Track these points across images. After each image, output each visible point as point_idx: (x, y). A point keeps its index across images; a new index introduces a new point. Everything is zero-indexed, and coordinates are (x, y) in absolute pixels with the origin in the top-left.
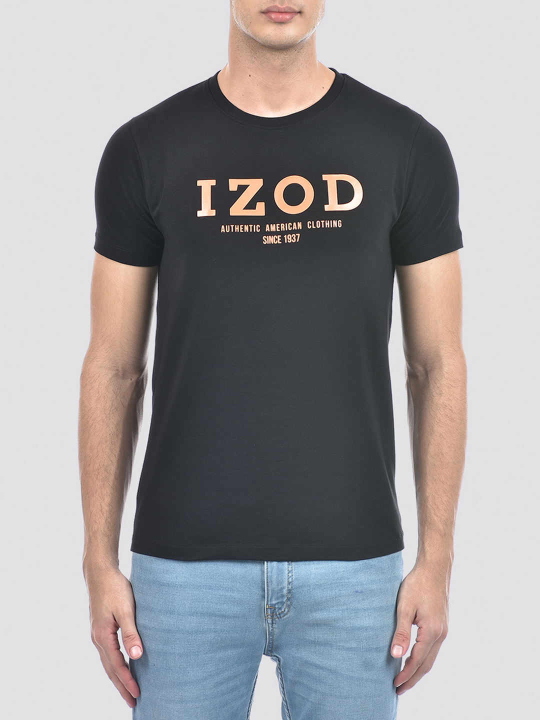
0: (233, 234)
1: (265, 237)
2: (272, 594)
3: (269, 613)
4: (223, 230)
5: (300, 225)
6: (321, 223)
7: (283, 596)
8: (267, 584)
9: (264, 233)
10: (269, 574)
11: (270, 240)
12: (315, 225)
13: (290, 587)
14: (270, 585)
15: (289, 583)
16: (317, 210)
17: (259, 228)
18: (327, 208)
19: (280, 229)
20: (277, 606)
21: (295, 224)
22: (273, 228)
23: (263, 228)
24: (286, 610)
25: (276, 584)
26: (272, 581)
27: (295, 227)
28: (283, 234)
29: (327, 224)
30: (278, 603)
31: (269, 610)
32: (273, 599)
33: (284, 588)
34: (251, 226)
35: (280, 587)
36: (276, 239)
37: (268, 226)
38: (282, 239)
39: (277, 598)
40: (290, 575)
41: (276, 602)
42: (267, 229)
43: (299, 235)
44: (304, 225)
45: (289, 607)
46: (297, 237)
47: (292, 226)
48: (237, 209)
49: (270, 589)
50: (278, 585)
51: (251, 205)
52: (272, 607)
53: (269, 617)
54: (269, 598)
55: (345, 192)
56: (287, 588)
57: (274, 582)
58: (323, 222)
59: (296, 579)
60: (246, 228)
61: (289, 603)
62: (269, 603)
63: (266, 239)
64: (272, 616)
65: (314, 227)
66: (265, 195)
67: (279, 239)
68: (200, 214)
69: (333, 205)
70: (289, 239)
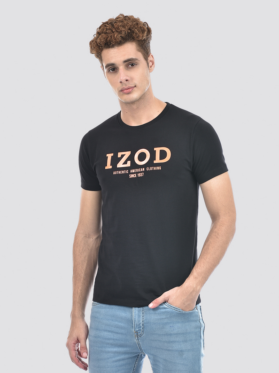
0: (118, 175)
1: (130, 175)
2: (136, 326)
3: (136, 335)
4: (114, 174)
5: (144, 169)
6: (152, 168)
7: (140, 327)
8: (134, 322)
9: (130, 173)
10: (135, 317)
11: (132, 176)
12: (150, 169)
13: (143, 323)
14: (135, 321)
15: (143, 321)
16: (151, 163)
17: (128, 172)
18: (155, 162)
19: (136, 171)
20: (138, 332)
21: (142, 169)
22: (133, 171)
23: (129, 171)
24: (142, 333)
25: (137, 322)
26: (136, 320)
27: (142, 170)
28: (137, 173)
29: (155, 168)
30: (139, 330)
31: (136, 334)
32: (137, 328)
33: (141, 323)
34: (125, 171)
35: (139, 323)
36: (135, 176)
37: (131, 170)
38: (137, 175)
39: (138, 328)
40: (143, 318)
41: (138, 330)
42: (131, 172)
43: (143, 173)
44: (145, 169)
45: (143, 332)
46: (142, 174)
47: (140, 170)
48: (120, 165)
49: (135, 324)
50: (138, 322)
51: (125, 163)
52: (137, 332)
53: (136, 336)
54: (135, 328)
55: (163, 155)
56: (142, 324)
57: (137, 321)
58: (153, 167)
59: (145, 320)
60: (123, 172)
61: (143, 330)
62: (135, 330)
63: (131, 176)
64: (137, 336)
65: (149, 170)
66: (131, 158)
67: (136, 175)
68: (106, 168)
69: (157, 160)
70: (140, 175)
